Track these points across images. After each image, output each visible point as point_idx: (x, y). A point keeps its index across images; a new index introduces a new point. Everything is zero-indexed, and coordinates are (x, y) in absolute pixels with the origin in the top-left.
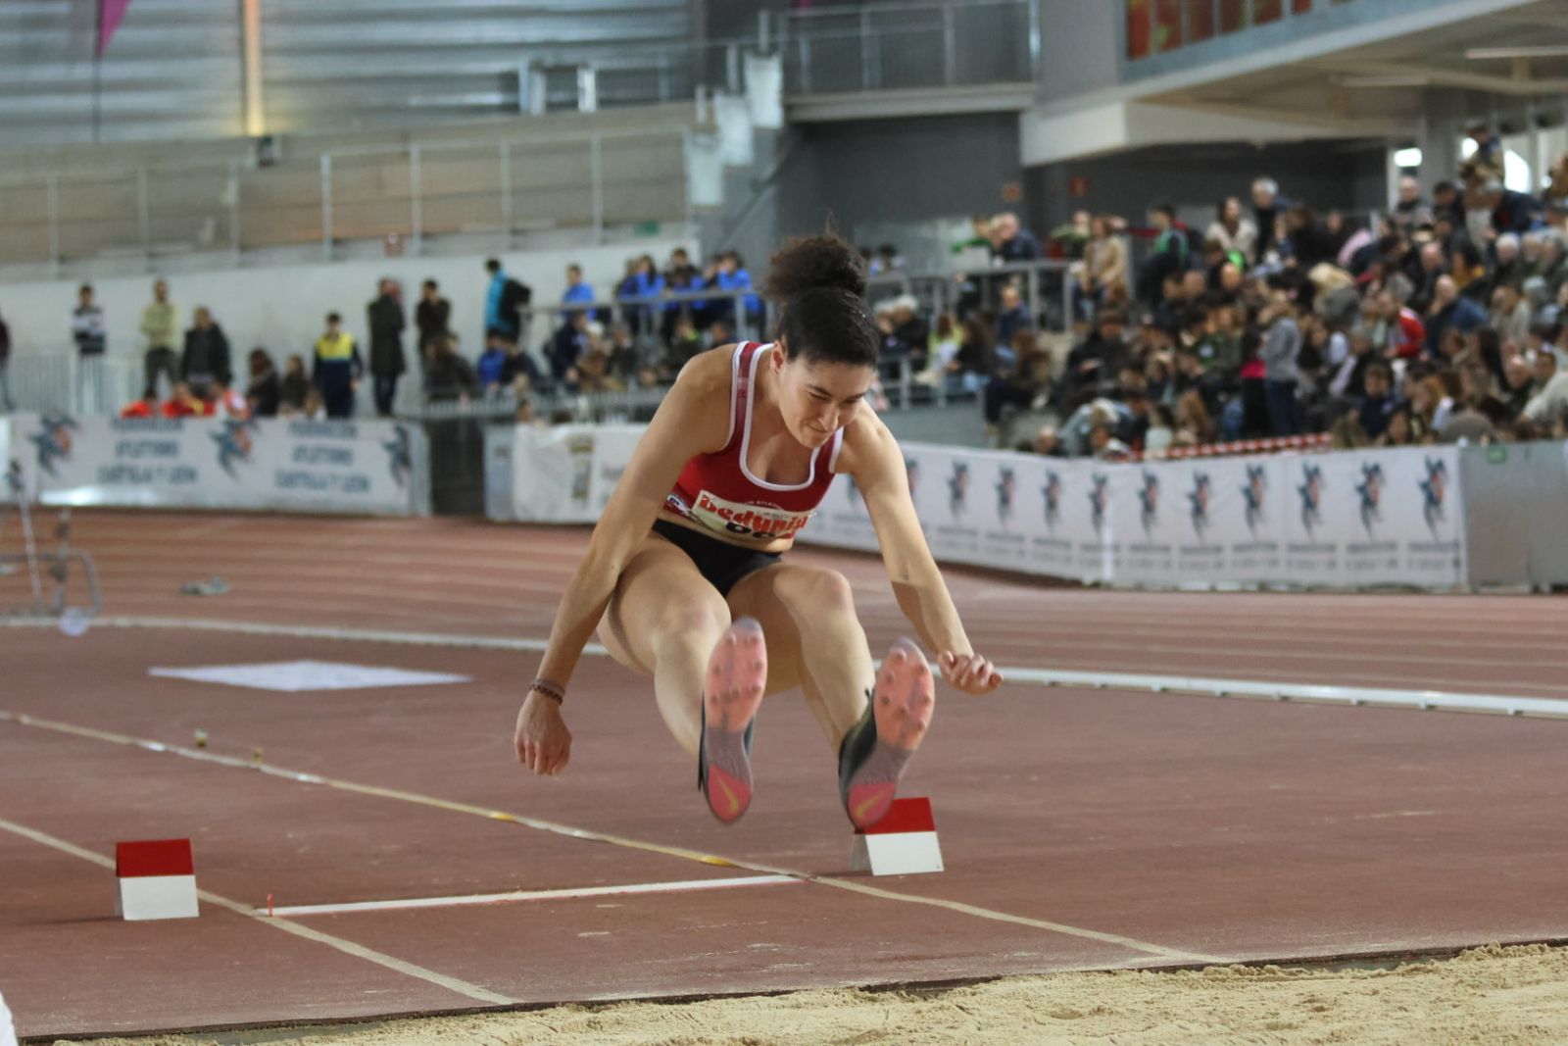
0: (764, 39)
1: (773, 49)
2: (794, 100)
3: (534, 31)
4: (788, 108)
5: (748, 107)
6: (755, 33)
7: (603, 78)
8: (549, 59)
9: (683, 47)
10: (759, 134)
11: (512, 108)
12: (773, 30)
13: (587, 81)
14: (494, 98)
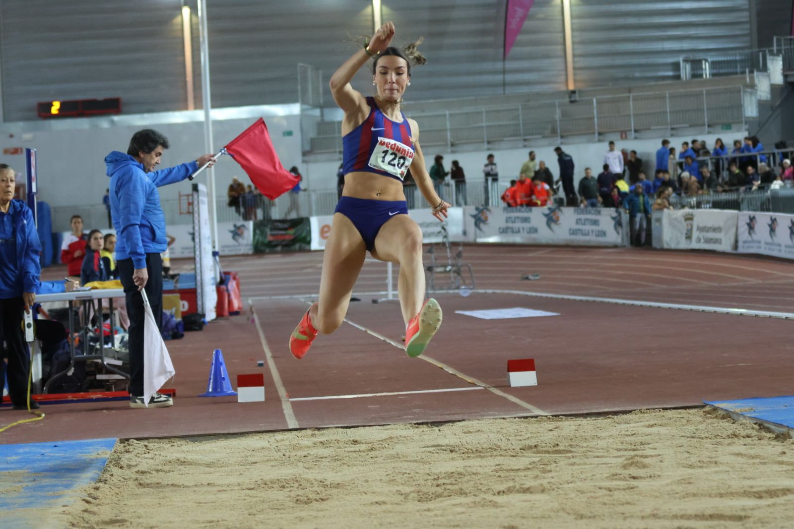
0: (775, 48)
1: (779, 52)
2: (787, 73)
3: (686, 45)
4: (785, 76)
5: (769, 76)
6: (772, 46)
7: (714, 64)
8: (692, 56)
9: (747, 51)
10: (773, 88)
11: (678, 77)
12: (779, 45)
13: (706, 66)
14: (671, 73)
